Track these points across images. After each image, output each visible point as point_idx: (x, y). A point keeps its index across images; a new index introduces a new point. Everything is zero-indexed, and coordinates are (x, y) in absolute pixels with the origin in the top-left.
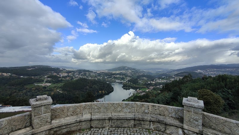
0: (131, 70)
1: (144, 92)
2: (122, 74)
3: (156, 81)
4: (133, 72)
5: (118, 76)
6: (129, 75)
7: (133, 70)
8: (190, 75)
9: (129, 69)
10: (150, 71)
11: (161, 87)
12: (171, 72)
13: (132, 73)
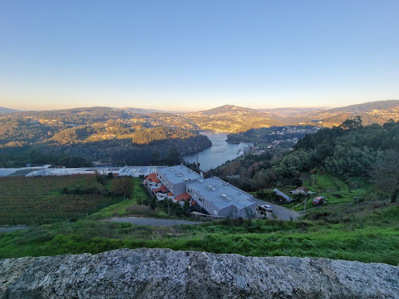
0: (242, 111)
1: (263, 149)
2: (226, 119)
3: (285, 130)
4: (245, 115)
5: (219, 123)
6: (239, 120)
7: (246, 113)
8: (359, 119)
9: (238, 110)
10: (277, 113)
11: (295, 140)
12: (317, 114)
13: (244, 117)
